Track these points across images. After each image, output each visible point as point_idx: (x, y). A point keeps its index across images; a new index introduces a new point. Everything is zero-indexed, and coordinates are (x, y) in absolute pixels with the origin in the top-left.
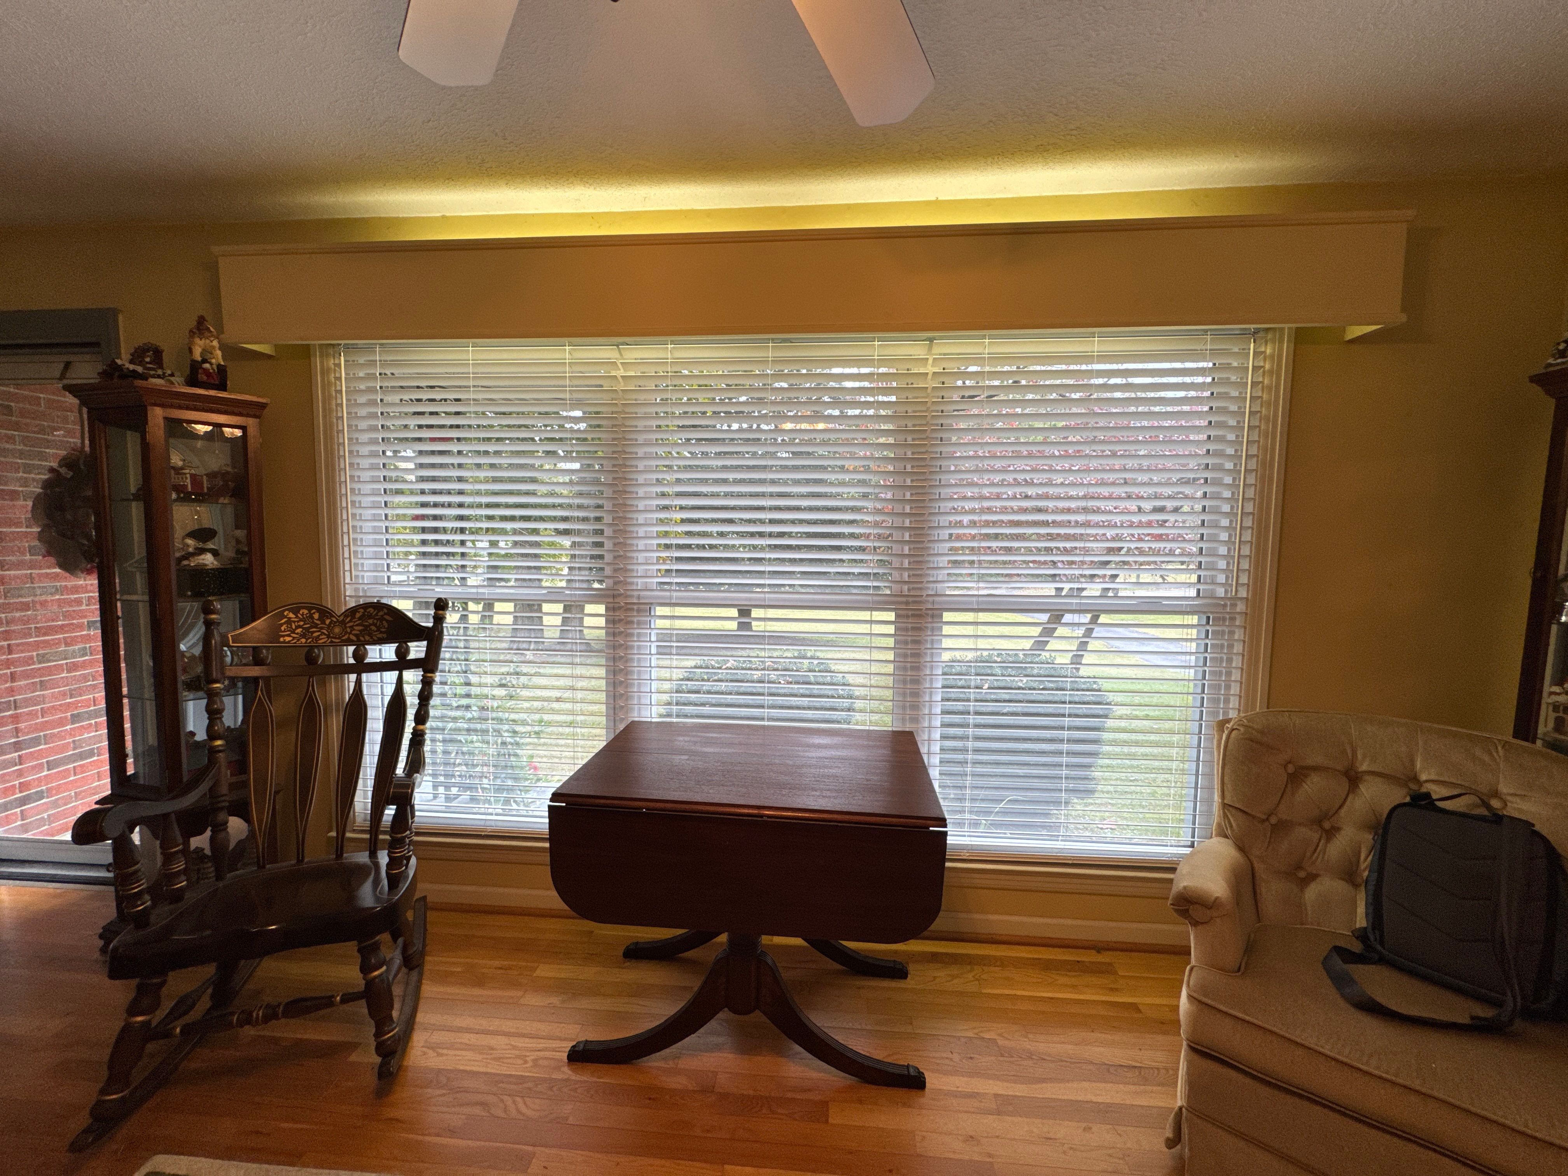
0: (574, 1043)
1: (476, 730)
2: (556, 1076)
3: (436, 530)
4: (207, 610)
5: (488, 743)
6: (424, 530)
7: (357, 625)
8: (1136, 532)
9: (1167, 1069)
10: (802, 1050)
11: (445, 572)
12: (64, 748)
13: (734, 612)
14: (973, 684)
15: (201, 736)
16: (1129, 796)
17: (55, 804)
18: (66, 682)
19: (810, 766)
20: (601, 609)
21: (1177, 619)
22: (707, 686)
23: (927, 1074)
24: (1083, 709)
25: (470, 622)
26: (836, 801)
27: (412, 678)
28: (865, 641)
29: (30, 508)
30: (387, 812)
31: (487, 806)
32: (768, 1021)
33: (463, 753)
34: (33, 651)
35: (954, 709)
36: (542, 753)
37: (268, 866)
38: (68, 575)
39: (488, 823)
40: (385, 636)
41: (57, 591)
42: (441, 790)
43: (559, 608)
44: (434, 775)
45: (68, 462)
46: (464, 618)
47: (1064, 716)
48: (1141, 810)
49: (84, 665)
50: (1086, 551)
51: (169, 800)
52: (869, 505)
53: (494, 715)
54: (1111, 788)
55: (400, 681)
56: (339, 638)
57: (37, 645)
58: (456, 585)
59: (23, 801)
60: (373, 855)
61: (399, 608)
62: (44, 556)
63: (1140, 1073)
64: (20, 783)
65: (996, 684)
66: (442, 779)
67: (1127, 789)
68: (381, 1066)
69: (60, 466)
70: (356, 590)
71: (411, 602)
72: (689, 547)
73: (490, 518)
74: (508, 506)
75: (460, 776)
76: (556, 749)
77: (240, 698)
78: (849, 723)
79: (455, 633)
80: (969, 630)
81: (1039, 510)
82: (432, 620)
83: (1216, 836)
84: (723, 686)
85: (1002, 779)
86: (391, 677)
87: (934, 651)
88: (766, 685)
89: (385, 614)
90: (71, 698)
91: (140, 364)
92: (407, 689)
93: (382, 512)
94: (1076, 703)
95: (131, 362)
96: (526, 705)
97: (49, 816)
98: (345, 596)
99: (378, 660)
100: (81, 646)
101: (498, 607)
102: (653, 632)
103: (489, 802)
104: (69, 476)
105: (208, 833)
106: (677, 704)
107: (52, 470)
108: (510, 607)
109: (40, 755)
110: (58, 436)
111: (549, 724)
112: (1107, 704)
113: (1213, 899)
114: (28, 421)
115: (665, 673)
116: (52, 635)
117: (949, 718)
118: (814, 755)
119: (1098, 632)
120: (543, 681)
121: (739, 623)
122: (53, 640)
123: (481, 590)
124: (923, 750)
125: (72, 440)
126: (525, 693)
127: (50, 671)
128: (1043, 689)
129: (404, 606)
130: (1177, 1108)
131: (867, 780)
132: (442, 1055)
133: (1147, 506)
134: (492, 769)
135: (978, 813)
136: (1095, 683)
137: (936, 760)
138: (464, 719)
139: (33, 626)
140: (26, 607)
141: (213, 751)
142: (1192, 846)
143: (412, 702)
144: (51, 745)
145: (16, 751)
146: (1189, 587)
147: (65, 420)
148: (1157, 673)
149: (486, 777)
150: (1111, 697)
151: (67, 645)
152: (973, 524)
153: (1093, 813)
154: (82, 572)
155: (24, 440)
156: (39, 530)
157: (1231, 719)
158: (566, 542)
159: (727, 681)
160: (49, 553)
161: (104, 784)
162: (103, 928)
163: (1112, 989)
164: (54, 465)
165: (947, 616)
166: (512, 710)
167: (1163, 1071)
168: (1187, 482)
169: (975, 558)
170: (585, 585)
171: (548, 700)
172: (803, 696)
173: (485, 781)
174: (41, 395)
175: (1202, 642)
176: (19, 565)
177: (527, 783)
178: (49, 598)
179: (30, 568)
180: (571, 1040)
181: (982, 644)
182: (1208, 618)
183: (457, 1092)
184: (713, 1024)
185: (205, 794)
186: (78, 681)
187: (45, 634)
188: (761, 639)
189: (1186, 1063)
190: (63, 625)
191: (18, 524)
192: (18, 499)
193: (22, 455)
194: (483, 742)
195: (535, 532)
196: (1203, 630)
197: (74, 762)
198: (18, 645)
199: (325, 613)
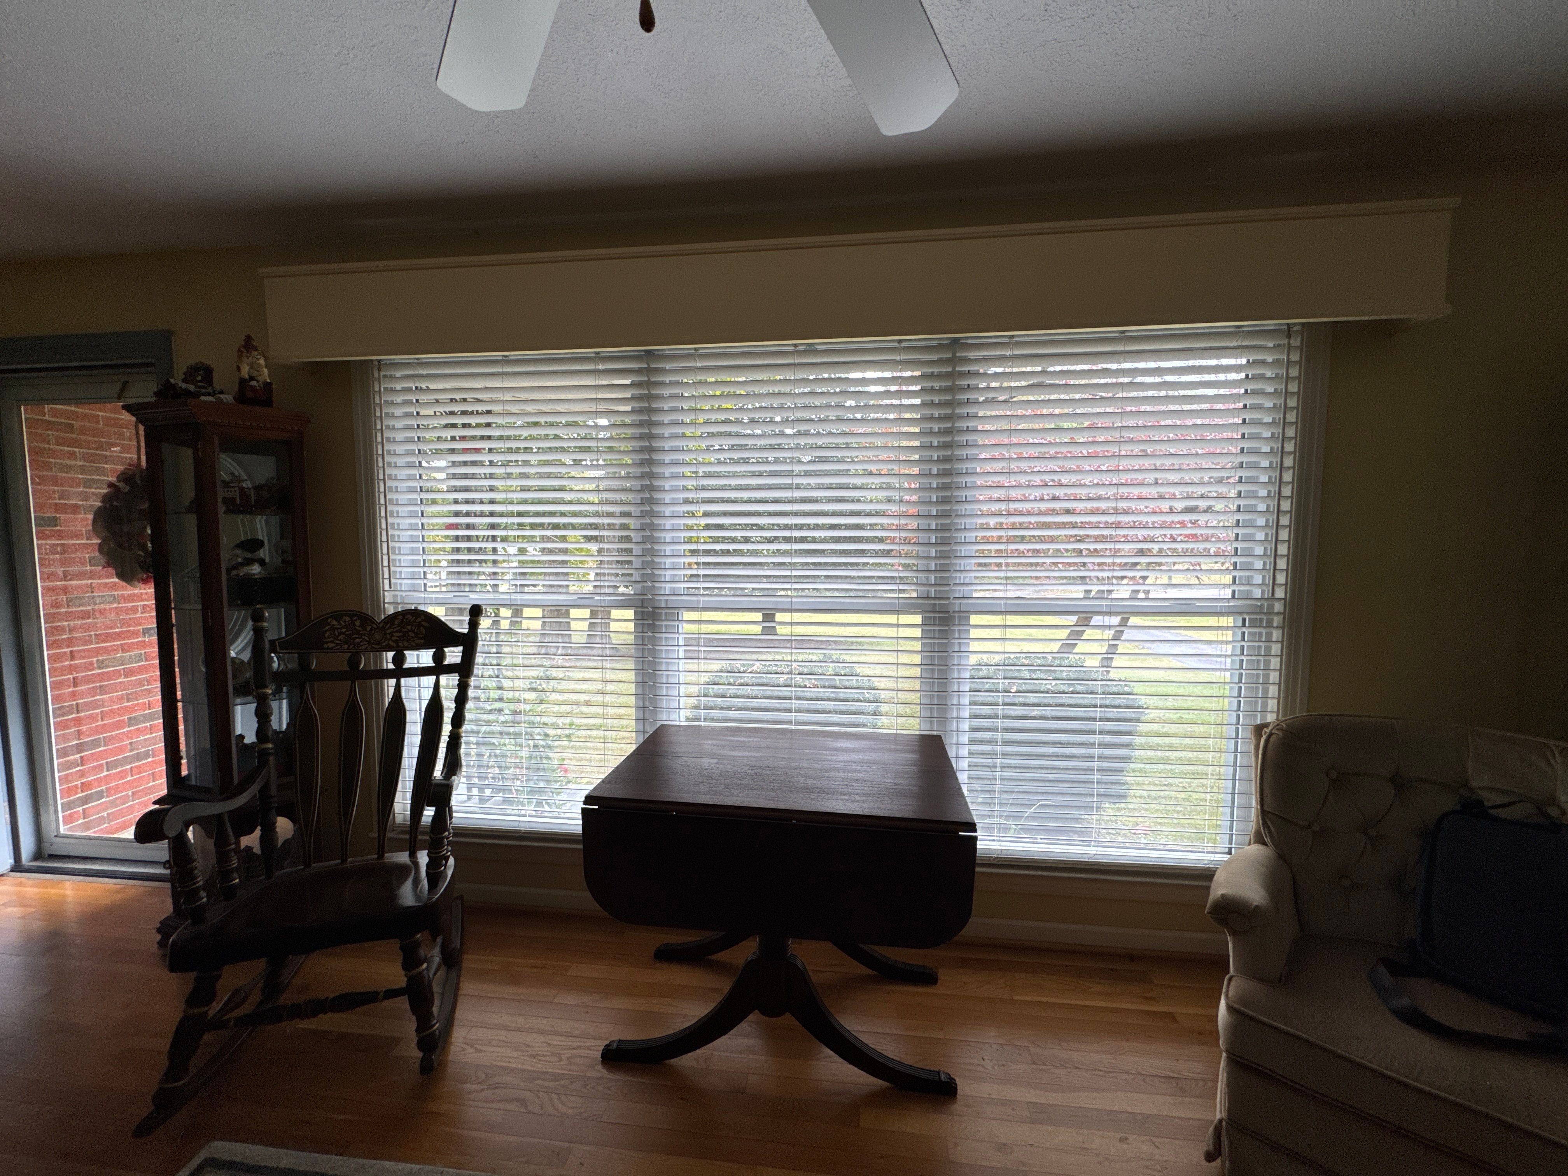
0: (607, 1042)
1: (508, 734)
2: (590, 1074)
3: (469, 539)
4: (257, 618)
5: (521, 746)
6: (457, 538)
7: (397, 632)
8: (1168, 532)
9: (1203, 1080)
10: (832, 1053)
11: (478, 579)
12: (122, 750)
13: (758, 616)
14: (1001, 687)
15: (250, 738)
16: (1163, 801)
17: (113, 804)
18: (123, 686)
19: (838, 770)
20: (630, 614)
21: (1212, 621)
22: (732, 690)
23: (957, 1080)
24: (1113, 713)
25: (502, 627)
26: (865, 805)
27: (449, 683)
28: (890, 645)
29: (90, 522)
30: (425, 813)
31: (520, 807)
32: (799, 1024)
33: (496, 756)
34: (95, 657)
35: (983, 712)
36: (571, 755)
37: (313, 865)
38: (124, 584)
39: (521, 825)
40: (423, 641)
41: (115, 599)
42: (475, 791)
43: (586, 613)
44: (469, 777)
45: (126, 477)
46: (496, 623)
47: (1094, 719)
48: (1175, 815)
49: (140, 670)
50: (1115, 553)
51: (220, 801)
52: (894, 508)
53: (527, 718)
54: (1145, 793)
55: (437, 686)
56: (379, 644)
57: (97, 652)
58: (489, 592)
59: (85, 801)
60: (413, 855)
61: (436, 614)
62: (104, 567)
63: (1177, 1084)
64: (82, 783)
65: (1024, 688)
66: (476, 780)
67: (1162, 793)
68: (423, 1059)
69: (118, 480)
70: (395, 596)
71: (443, 608)
72: (715, 552)
73: (521, 526)
74: (537, 514)
75: (492, 778)
76: (585, 751)
77: (285, 702)
78: (874, 727)
79: (488, 637)
80: (997, 633)
81: (1068, 512)
82: (467, 626)
83: (1255, 842)
84: (748, 690)
85: (1031, 783)
86: (429, 681)
87: (961, 654)
88: (794, 689)
89: (423, 621)
90: (128, 701)
91: (192, 382)
92: (443, 692)
93: (418, 521)
94: (1107, 707)
95: (184, 381)
96: (556, 708)
97: (108, 814)
98: (384, 603)
99: (416, 666)
100: (136, 652)
101: (527, 612)
102: (681, 637)
103: (522, 804)
104: (126, 490)
105: (258, 832)
106: (705, 709)
107: (110, 485)
108: (538, 612)
109: (100, 756)
110: (116, 452)
111: (579, 728)
112: (1138, 708)
113: (1253, 907)
114: (88, 438)
115: (693, 678)
116: (110, 642)
117: (976, 722)
118: (841, 758)
119: (1127, 634)
120: (572, 685)
121: (763, 627)
122: (111, 646)
123: (513, 597)
124: (951, 752)
125: (127, 455)
126: (554, 697)
127: (108, 676)
128: (1072, 693)
129: (438, 612)
130: (1216, 1121)
131: (896, 784)
132: (480, 1051)
133: (1179, 505)
134: (524, 772)
135: (1008, 818)
136: (1126, 685)
137: (964, 764)
138: (497, 722)
139: (93, 633)
140: (86, 615)
141: (263, 754)
142: (1230, 853)
143: (449, 706)
144: (110, 747)
145: (79, 753)
146: (1224, 588)
147: (121, 436)
148: (1191, 676)
149: (518, 779)
150: (1143, 701)
151: (124, 651)
152: (999, 527)
153: (1125, 818)
154: (139, 582)
155: (85, 457)
156: (99, 541)
157: (1269, 723)
158: (593, 547)
159: (753, 685)
160: (108, 564)
161: (161, 783)
162: (161, 923)
163: (1146, 998)
164: (113, 479)
165: (975, 619)
166: (542, 714)
167: (1201, 1083)
168: (1220, 481)
169: (1002, 561)
170: (611, 591)
171: (578, 704)
172: (829, 700)
173: (518, 783)
174: (100, 414)
175: (1239, 645)
176: (80, 575)
177: (557, 786)
178: (107, 606)
179: (90, 578)
180: (607, 1039)
181: (1010, 647)
182: (1244, 620)
183: (496, 1088)
184: (744, 1027)
185: (255, 796)
186: (135, 685)
187: (104, 641)
188: (787, 643)
189: (1225, 1075)
190: (120, 632)
191: (77, 536)
192: (79, 513)
193: (83, 470)
194: (516, 745)
195: (563, 539)
196: (1239, 632)
197: (131, 763)
198: (79, 651)
199: (366, 620)
